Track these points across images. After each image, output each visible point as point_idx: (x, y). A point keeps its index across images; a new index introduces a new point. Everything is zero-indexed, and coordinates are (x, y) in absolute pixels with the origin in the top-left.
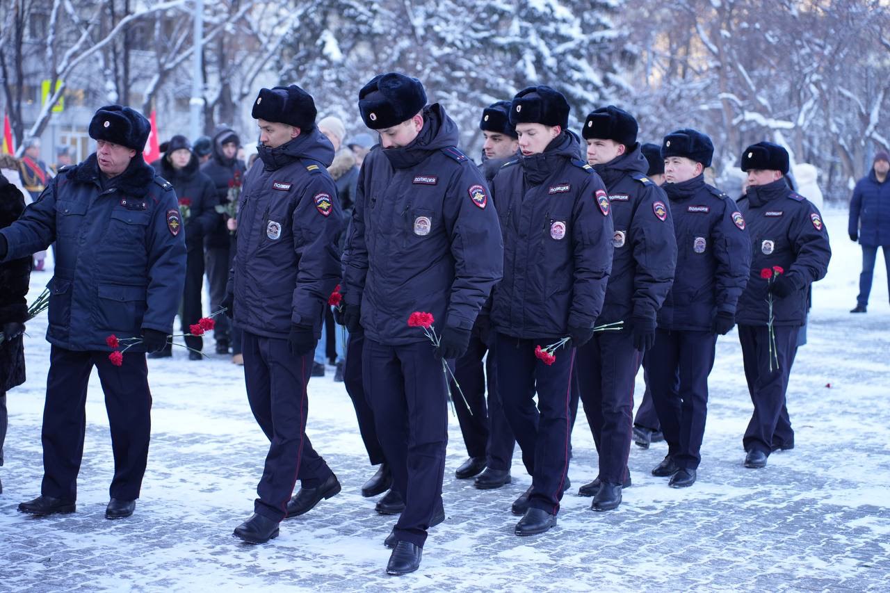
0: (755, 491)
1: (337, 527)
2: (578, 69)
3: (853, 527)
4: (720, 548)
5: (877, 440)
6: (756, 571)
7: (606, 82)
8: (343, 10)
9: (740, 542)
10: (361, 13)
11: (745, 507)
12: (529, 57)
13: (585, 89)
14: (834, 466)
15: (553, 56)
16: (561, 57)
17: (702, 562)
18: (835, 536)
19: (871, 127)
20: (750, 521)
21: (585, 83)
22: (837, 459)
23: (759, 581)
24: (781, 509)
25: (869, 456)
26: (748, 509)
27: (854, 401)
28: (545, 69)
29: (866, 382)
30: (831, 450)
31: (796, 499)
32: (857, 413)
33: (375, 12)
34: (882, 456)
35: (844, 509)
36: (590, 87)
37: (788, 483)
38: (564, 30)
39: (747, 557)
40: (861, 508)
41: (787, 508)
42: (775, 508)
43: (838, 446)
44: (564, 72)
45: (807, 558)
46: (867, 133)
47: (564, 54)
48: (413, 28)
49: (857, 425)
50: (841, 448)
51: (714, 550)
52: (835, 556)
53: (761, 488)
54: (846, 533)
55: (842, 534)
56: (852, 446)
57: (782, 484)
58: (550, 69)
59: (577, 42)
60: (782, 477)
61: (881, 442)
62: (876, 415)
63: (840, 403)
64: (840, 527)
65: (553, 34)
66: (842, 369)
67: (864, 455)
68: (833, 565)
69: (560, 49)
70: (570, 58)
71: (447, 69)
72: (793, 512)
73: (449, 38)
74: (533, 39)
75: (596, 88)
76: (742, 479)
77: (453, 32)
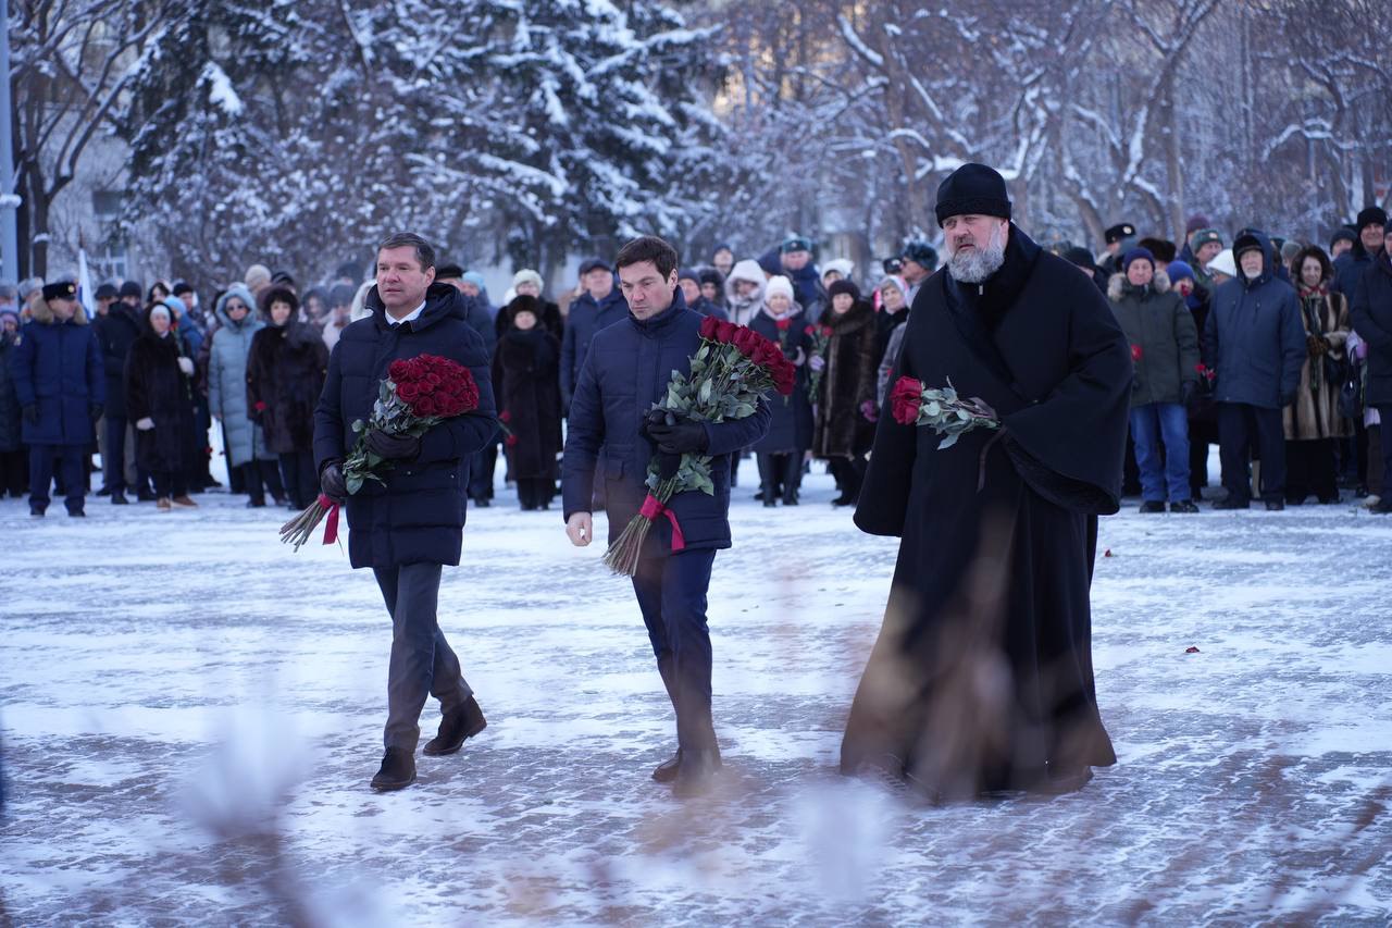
0: (1165, 747)
1: (594, 845)
2: (635, 100)
3: (1329, 783)
4: (1158, 825)
5: (1304, 663)
6: (1221, 850)
7: (682, 118)
8: (237, 25)
9: (1180, 816)
10: (268, 30)
11: (1162, 769)
12: (550, 84)
13: (646, 133)
14: (1261, 704)
15: (590, 79)
16: (604, 81)
17: (1142, 844)
18: (1309, 796)
19: (1132, 168)
20: (1179, 787)
21: (647, 123)
22: (1260, 694)
23: (1232, 861)
24: (1215, 768)
25: (1303, 685)
26: (1167, 771)
27: (1245, 610)
28: (579, 102)
29: (1247, 581)
30: (1244, 682)
31: (1230, 752)
32: (1257, 628)
33: (292, 25)
34: (1323, 684)
35: (1303, 759)
36: (656, 128)
37: (1208, 732)
38: (605, 34)
39: (1201, 833)
40: (1327, 756)
41: (1223, 764)
42: (1205, 767)
43: (1253, 677)
44: (612, 106)
45: (1284, 827)
46: (1127, 178)
47: (609, 75)
48: (359, 48)
49: (1262, 644)
50: (1259, 677)
51: (1150, 828)
52: (1321, 822)
53: (1172, 743)
54: (1320, 789)
55: (1316, 792)
56: (1273, 674)
57: (1199, 734)
58: (587, 102)
59: (629, 53)
60: (1195, 724)
61: (1313, 666)
62: (1286, 627)
63: (1225, 614)
64: (1310, 783)
65: (587, 43)
66: (1201, 565)
67: (1297, 685)
68: (1322, 833)
69: (602, 67)
70: (618, 82)
71: (422, 115)
72: (1234, 770)
73: (420, 62)
74: (555, 54)
75: (666, 131)
76: (1139, 732)
77: (424, 52)
